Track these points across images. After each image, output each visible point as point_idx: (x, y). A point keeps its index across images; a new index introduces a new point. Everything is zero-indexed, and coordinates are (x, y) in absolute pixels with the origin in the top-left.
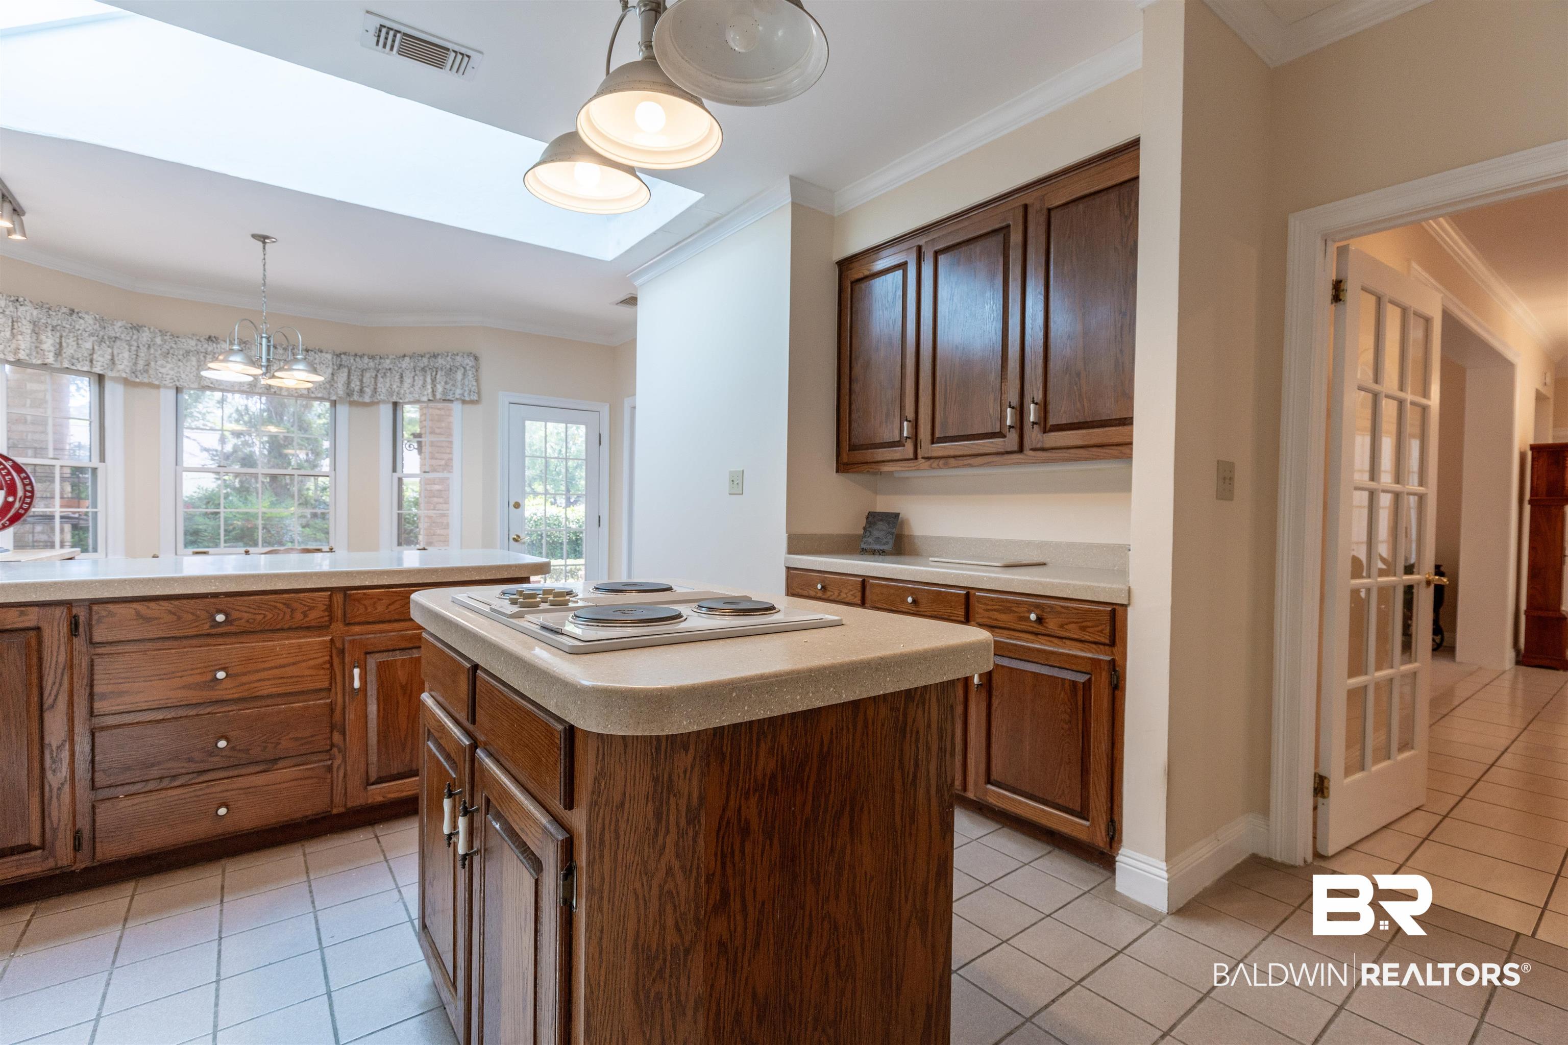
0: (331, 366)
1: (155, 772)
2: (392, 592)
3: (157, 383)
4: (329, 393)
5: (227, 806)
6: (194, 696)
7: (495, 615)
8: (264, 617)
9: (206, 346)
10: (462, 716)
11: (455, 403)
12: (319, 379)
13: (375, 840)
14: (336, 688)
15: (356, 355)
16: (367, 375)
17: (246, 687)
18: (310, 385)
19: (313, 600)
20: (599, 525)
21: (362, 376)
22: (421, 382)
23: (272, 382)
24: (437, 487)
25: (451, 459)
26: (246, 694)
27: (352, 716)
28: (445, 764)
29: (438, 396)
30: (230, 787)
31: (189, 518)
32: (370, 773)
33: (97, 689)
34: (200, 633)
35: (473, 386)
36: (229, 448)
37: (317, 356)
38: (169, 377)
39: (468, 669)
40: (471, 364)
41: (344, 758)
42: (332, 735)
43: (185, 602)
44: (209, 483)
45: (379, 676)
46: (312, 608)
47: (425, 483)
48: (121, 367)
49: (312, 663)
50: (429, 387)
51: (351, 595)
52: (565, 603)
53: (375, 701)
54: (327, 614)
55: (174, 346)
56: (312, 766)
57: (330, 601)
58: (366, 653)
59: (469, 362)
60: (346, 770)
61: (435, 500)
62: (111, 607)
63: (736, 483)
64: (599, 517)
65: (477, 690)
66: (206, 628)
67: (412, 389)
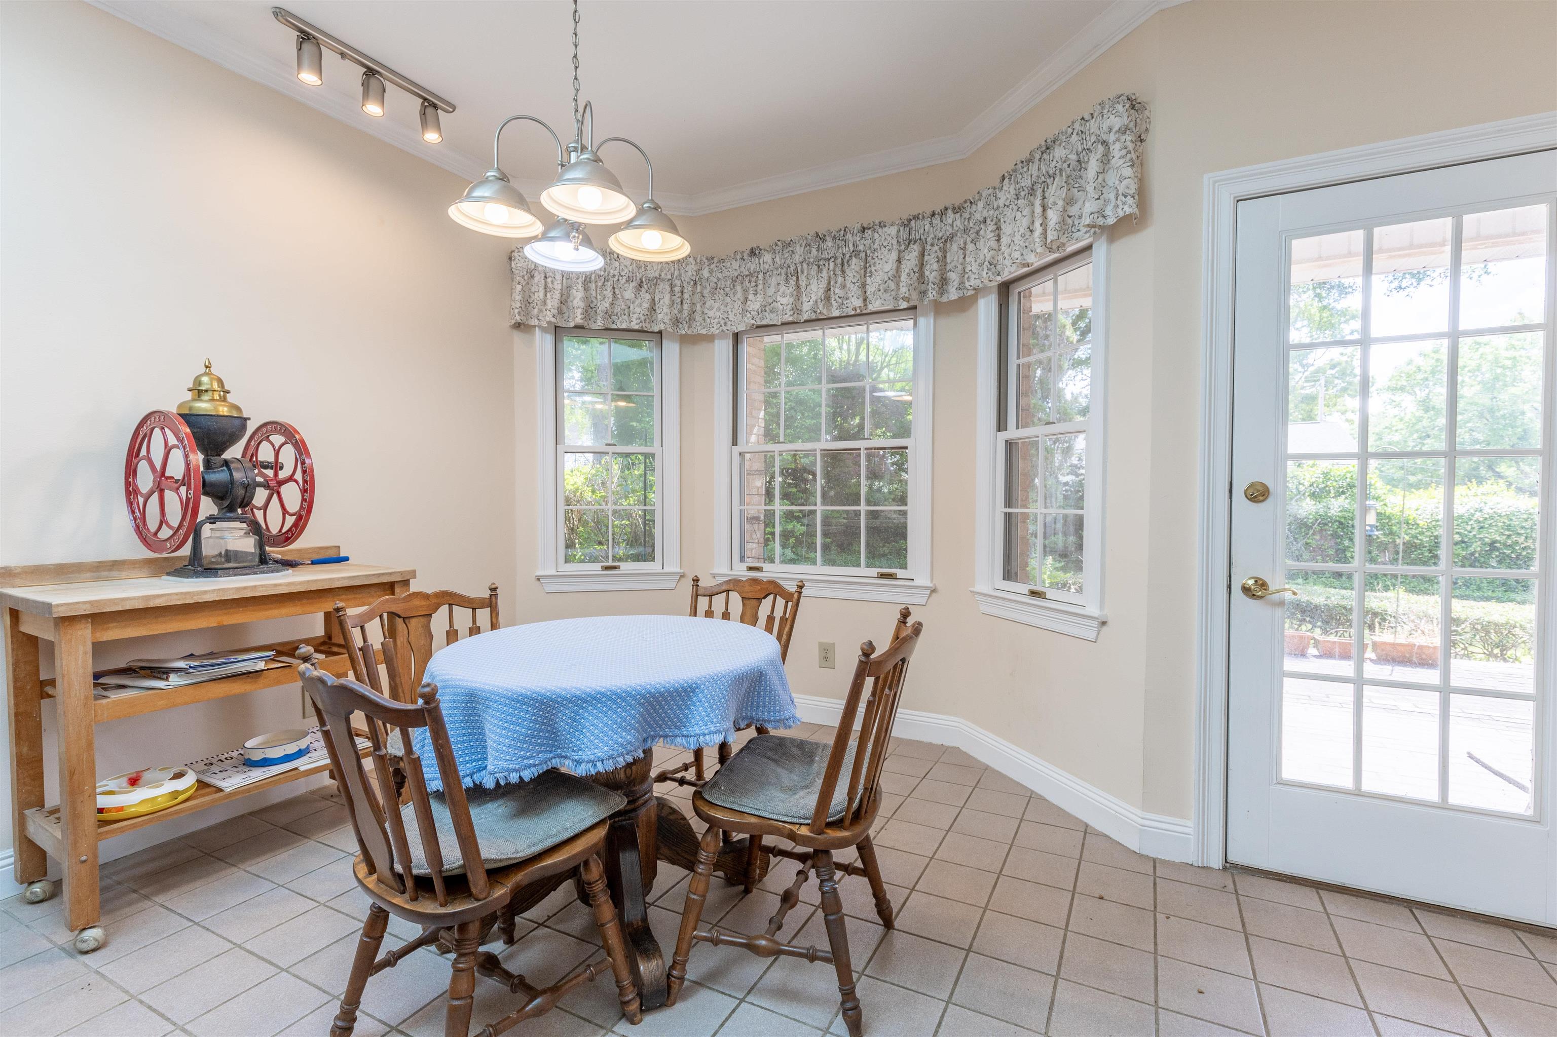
0: (895, 247)
37: (876, 235)
38: (716, 320)
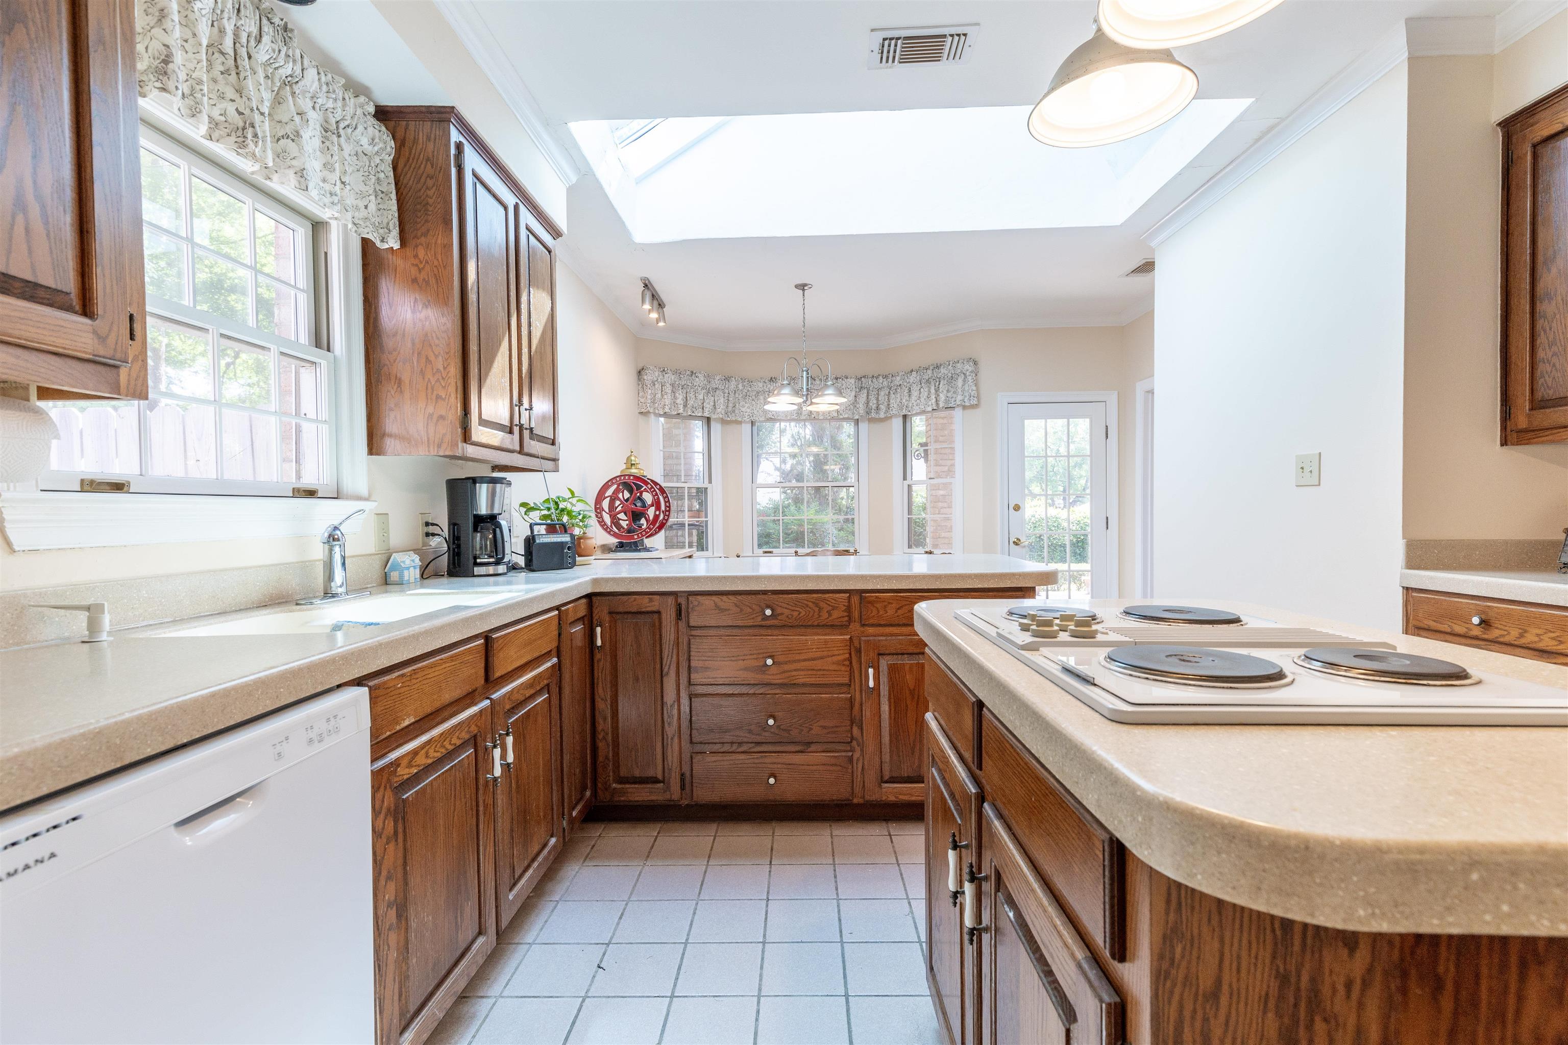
0: (854, 389)
1: (728, 738)
2: (901, 596)
3: (740, 419)
4: (853, 414)
5: (775, 777)
6: (752, 677)
7: (1002, 641)
8: (799, 614)
9: (769, 386)
10: (968, 755)
11: (956, 409)
12: (843, 400)
13: (889, 837)
14: (855, 685)
15: (873, 377)
16: (882, 393)
17: (787, 674)
18: (837, 407)
19: (835, 600)
20: (1107, 528)
21: (878, 394)
22: (926, 394)
23: (810, 408)
24: (941, 492)
25: (953, 465)
26: (785, 681)
27: (868, 714)
28: (950, 802)
29: (941, 405)
30: (776, 761)
31: (762, 524)
32: (883, 771)
33: (693, 664)
34: (755, 624)
35: (972, 390)
36: (788, 467)
37: (843, 382)
38: (747, 414)
39: (973, 703)
40: (970, 369)
41: (862, 750)
42: (852, 728)
43: (744, 597)
44: (776, 495)
45: (890, 679)
46: (834, 608)
47: (932, 488)
48: (719, 410)
49: (835, 659)
50: (933, 397)
51: (865, 597)
52: (1092, 635)
53: (887, 702)
54: (846, 614)
55: (750, 389)
56: (836, 754)
57: (849, 602)
58: (879, 654)
59: (969, 367)
60: (863, 763)
61: (940, 504)
62: (699, 597)
63: (1307, 470)
64: (1107, 518)
65: (984, 734)
66: (758, 621)
67: (918, 401)
